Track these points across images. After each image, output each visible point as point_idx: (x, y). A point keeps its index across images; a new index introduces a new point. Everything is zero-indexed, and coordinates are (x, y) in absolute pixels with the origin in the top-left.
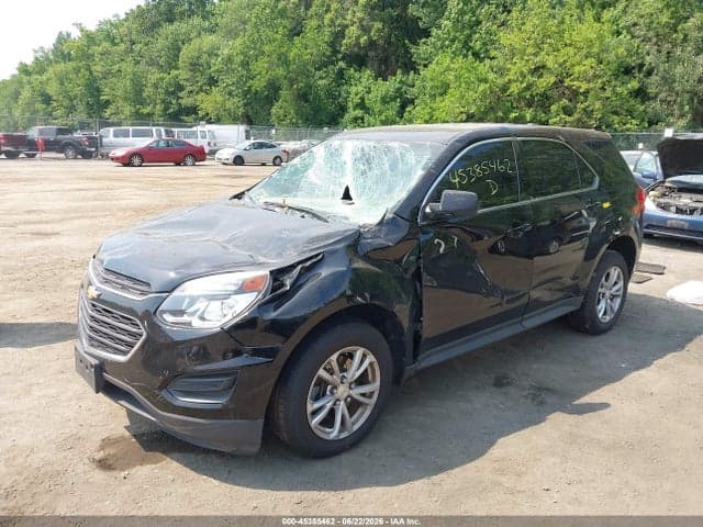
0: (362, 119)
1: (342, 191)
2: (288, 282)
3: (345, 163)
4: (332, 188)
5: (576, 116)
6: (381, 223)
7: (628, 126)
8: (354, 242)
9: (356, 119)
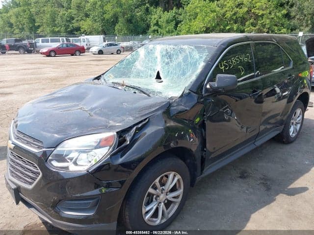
0: (157, 31)
1: (156, 74)
2: (128, 139)
3: (157, 58)
4: (149, 73)
5: (257, 27)
6: (182, 96)
7: (282, 31)
8: (167, 109)
9: (154, 31)
